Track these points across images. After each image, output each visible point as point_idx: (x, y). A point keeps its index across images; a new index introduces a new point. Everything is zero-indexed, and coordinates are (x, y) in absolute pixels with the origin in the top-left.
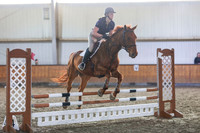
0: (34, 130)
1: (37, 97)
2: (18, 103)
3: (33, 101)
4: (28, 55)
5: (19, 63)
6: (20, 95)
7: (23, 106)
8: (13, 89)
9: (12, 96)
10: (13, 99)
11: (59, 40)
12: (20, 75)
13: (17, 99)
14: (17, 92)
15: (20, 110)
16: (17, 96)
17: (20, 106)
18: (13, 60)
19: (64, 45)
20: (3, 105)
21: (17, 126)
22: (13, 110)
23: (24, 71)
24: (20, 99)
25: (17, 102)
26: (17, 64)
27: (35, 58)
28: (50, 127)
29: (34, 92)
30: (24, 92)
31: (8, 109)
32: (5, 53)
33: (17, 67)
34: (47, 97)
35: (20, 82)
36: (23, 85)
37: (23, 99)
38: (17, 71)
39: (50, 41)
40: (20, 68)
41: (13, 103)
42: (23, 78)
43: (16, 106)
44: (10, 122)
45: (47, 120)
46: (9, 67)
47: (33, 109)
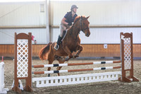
0: (34, 90)
1: (35, 67)
2: (23, 71)
3: (33, 70)
4: (29, 37)
5: (23, 43)
6: (24, 66)
7: (26, 73)
8: (19, 61)
9: (19, 66)
10: (19, 68)
11: (51, 27)
12: (24, 51)
13: (22, 68)
14: (22, 63)
15: (24, 76)
16: (22, 66)
17: (24, 73)
18: (19, 41)
19: (54, 30)
20: (12, 73)
21: (22, 87)
22: (19, 76)
23: (26, 49)
24: (24, 68)
25: (21, 70)
26: (22, 44)
27: (34, 39)
28: (45, 88)
29: (34, 63)
30: (26, 63)
31: (16, 75)
32: (14, 36)
33: (22, 46)
34: (43, 66)
35: (24, 56)
36: (26, 58)
37: (26, 68)
38: (22, 49)
39: (44, 27)
40: (24, 46)
41: (19, 71)
42: (26, 53)
43: (22, 73)
44: (17, 84)
45: (43, 83)
46: (16, 45)
47: (33, 75)
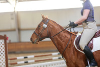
1: (11, 59)
4: (5, 38)
5: (1, 42)
6: (2, 59)
7: (4, 64)
11: (20, 30)
12: (2, 48)
27: (9, 39)
30: (4, 57)
34: (16, 59)
35: (2, 52)
37: (4, 61)
39: (15, 30)
40: (1, 45)
43: (1, 64)
47: (9, 65)
